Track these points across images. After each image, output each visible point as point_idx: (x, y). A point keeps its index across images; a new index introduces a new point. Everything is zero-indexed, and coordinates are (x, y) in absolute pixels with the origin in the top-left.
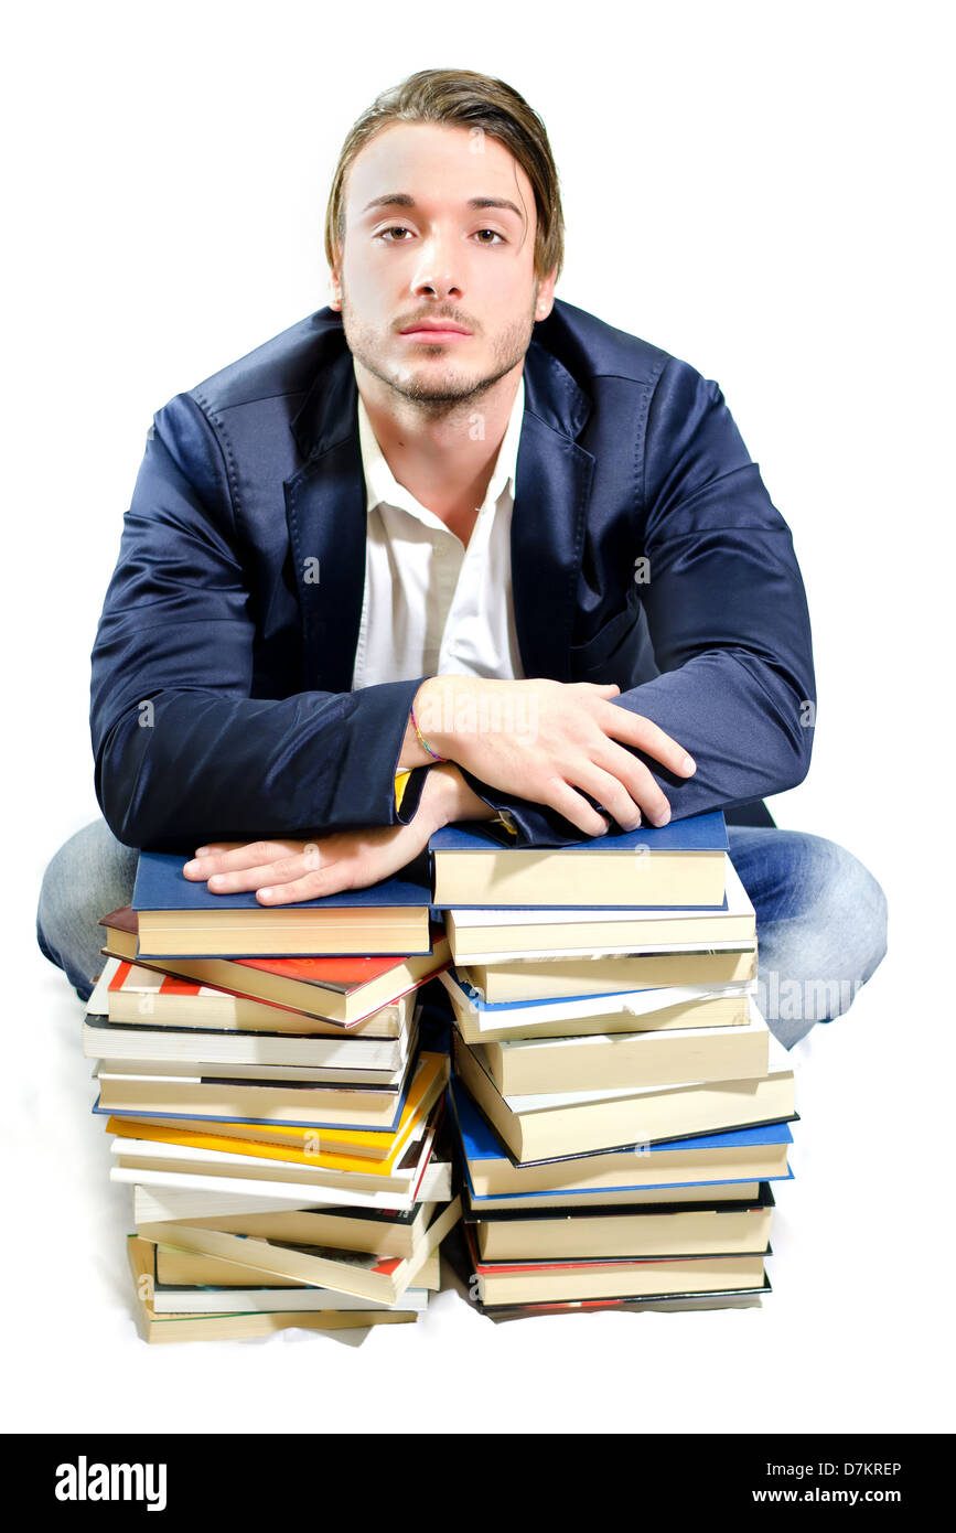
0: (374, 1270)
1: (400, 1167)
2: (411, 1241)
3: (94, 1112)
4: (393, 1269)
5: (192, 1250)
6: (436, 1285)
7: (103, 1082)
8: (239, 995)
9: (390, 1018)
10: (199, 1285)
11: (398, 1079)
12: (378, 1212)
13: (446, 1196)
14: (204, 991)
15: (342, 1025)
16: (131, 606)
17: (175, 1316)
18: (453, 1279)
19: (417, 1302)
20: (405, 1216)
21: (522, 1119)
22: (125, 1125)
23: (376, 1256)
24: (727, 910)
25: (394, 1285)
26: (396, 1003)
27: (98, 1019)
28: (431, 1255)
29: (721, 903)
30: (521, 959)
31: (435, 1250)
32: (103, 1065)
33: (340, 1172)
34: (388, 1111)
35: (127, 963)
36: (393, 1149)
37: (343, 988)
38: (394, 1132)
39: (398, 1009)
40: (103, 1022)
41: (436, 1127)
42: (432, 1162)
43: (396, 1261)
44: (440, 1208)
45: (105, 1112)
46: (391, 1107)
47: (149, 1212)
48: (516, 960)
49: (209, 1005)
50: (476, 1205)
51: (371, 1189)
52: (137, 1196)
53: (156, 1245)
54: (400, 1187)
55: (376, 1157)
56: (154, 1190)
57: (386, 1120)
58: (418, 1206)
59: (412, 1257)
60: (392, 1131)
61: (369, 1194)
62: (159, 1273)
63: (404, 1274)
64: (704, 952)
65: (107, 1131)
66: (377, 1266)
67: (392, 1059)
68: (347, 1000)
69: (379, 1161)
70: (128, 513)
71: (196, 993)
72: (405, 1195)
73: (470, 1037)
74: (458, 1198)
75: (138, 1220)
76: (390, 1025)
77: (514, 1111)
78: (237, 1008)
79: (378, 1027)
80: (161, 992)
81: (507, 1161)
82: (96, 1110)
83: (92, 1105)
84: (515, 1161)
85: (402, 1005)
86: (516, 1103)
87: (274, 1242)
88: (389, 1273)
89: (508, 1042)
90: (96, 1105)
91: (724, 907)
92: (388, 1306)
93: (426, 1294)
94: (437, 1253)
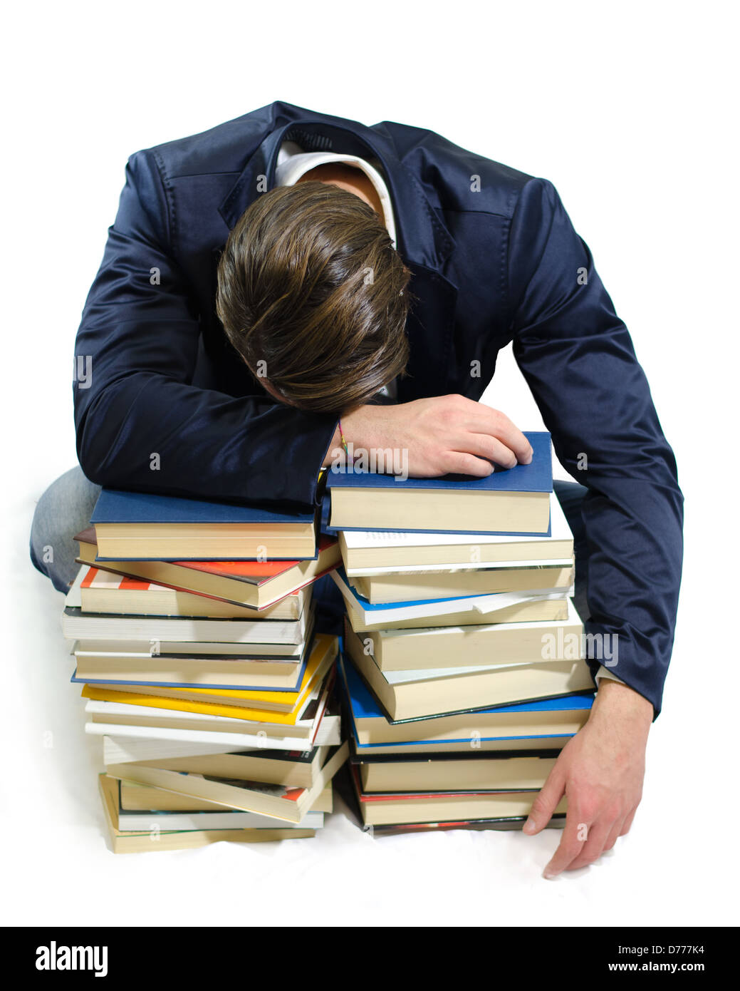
0: (283, 797)
1: (303, 718)
2: (311, 776)
3: (72, 681)
4: (298, 797)
5: (146, 784)
6: (329, 809)
7: (80, 659)
8: (178, 589)
9: (292, 604)
10: (152, 810)
11: (299, 651)
12: (286, 754)
13: (336, 741)
14: (152, 587)
15: (255, 609)
16: (113, 301)
17: (134, 833)
18: (342, 805)
19: (316, 821)
20: (306, 757)
21: (396, 689)
22: (96, 691)
23: (285, 787)
24: (550, 536)
25: (298, 809)
26: (297, 593)
27: (73, 610)
28: (326, 786)
29: (546, 531)
30: (397, 572)
31: (329, 782)
32: (78, 645)
33: (256, 723)
34: (292, 676)
35: (95, 568)
36: (296, 704)
37: (255, 581)
38: (297, 692)
39: (297, 598)
40: (77, 612)
41: (329, 690)
42: (326, 715)
43: (300, 790)
44: (332, 751)
45: (80, 681)
46: (294, 672)
47: (115, 756)
48: (393, 572)
49: (156, 598)
50: (360, 751)
51: (279, 735)
52: (106, 744)
53: (120, 782)
54: (302, 733)
55: (284, 710)
56: (117, 739)
57: (291, 682)
58: (315, 749)
59: (312, 787)
60: (295, 691)
61: (279, 739)
62: (123, 801)
63: (306, 799)
64: (535, 567)
65: (83, 695)
66: (286, 794)
67: (293, 636)
68: (259, 589)
69: (286, 713)
70: (112, 228)
71: (146, 589)
72: (305, 740)
73: (357, 628)
74: (346, 743)
75: (107, 762)
76: (292, 609)
77: (390, 682)
78: (178, 599)
79: (284, 611)
80: (121, 588)
81: (383, 719)
82: (74, 680)
83: (71, 676)
84: (390, 719)
85: (301, 595)
86: (391, 676)
87: (209, 777)
88: (295, 800)
89: (386, 631)
90: (74, 675)
91: (548, 534)
92: (294, 824)
93: (322, 816)
94: (330, 785)
